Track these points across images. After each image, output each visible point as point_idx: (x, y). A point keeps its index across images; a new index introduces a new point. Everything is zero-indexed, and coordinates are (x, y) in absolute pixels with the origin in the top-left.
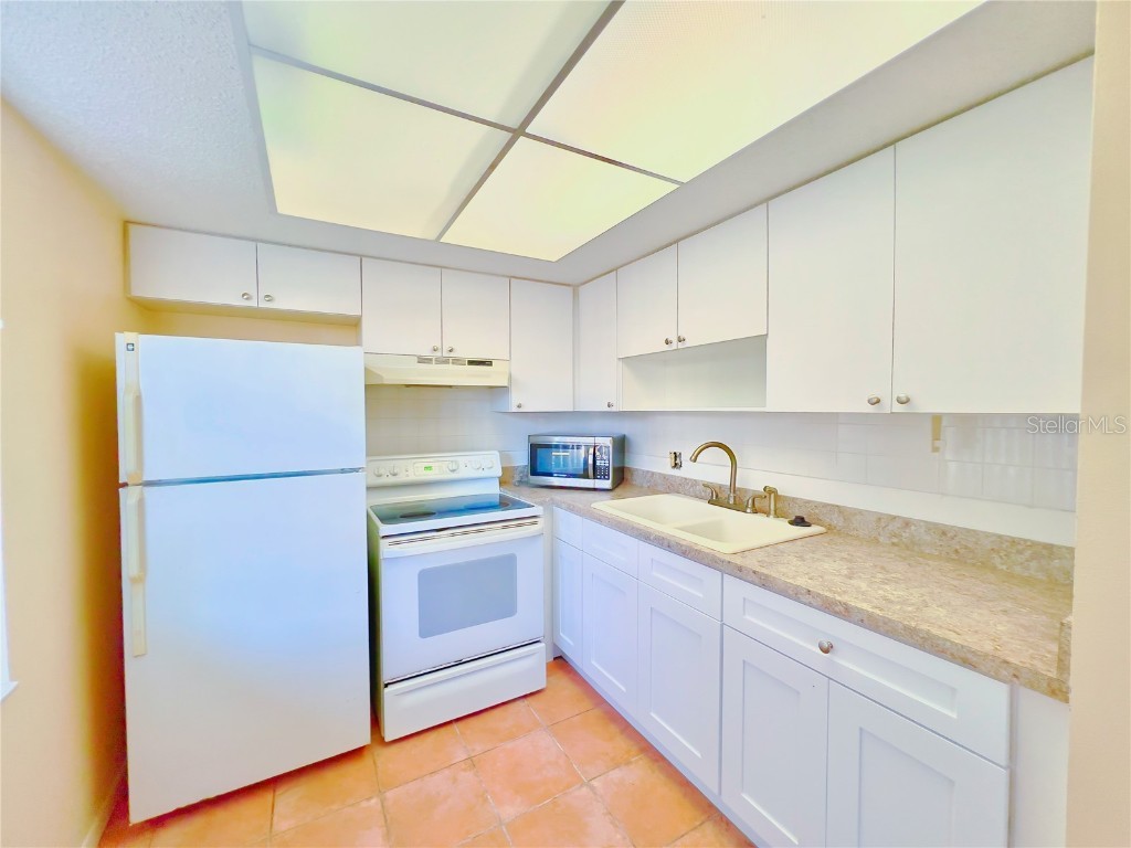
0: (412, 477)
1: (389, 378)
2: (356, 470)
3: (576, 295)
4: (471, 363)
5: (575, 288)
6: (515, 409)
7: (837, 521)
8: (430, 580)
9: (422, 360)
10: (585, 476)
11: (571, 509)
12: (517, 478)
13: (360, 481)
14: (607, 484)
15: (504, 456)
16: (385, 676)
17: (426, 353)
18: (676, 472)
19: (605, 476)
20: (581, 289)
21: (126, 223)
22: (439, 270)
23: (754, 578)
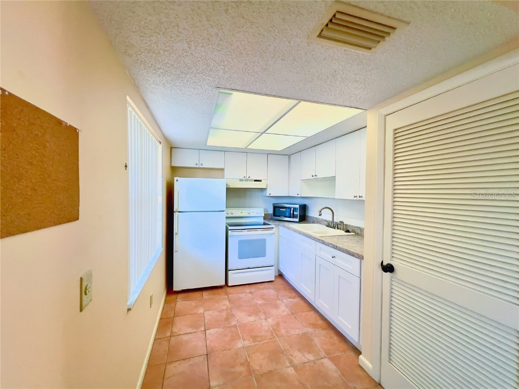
0: (237, 215)
1: (232, 186)
2: (223, 211)
3: (289, 158)
4: (255, 181)
5: (289, 156)
6: (268, 195)
7: (358, 231)
8: (241, 243)
9: (241, 180)
10: (290, 217)
11: (284, 226)
12: (270, 217)
13: (224, 215)
14: (297, 220)
15: (265, 210)
16: (229, 268)
17: (242, 177)
18: (320, 217)
19: (296, 217)
20: (291, 156)
21: (171, 148)
22: (246, 153)
23: (321, 241)
